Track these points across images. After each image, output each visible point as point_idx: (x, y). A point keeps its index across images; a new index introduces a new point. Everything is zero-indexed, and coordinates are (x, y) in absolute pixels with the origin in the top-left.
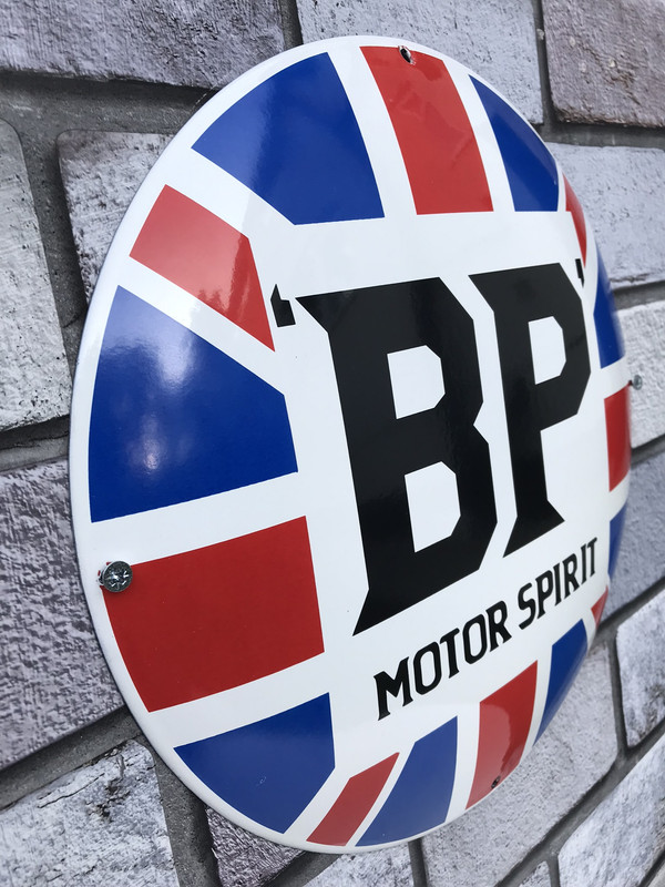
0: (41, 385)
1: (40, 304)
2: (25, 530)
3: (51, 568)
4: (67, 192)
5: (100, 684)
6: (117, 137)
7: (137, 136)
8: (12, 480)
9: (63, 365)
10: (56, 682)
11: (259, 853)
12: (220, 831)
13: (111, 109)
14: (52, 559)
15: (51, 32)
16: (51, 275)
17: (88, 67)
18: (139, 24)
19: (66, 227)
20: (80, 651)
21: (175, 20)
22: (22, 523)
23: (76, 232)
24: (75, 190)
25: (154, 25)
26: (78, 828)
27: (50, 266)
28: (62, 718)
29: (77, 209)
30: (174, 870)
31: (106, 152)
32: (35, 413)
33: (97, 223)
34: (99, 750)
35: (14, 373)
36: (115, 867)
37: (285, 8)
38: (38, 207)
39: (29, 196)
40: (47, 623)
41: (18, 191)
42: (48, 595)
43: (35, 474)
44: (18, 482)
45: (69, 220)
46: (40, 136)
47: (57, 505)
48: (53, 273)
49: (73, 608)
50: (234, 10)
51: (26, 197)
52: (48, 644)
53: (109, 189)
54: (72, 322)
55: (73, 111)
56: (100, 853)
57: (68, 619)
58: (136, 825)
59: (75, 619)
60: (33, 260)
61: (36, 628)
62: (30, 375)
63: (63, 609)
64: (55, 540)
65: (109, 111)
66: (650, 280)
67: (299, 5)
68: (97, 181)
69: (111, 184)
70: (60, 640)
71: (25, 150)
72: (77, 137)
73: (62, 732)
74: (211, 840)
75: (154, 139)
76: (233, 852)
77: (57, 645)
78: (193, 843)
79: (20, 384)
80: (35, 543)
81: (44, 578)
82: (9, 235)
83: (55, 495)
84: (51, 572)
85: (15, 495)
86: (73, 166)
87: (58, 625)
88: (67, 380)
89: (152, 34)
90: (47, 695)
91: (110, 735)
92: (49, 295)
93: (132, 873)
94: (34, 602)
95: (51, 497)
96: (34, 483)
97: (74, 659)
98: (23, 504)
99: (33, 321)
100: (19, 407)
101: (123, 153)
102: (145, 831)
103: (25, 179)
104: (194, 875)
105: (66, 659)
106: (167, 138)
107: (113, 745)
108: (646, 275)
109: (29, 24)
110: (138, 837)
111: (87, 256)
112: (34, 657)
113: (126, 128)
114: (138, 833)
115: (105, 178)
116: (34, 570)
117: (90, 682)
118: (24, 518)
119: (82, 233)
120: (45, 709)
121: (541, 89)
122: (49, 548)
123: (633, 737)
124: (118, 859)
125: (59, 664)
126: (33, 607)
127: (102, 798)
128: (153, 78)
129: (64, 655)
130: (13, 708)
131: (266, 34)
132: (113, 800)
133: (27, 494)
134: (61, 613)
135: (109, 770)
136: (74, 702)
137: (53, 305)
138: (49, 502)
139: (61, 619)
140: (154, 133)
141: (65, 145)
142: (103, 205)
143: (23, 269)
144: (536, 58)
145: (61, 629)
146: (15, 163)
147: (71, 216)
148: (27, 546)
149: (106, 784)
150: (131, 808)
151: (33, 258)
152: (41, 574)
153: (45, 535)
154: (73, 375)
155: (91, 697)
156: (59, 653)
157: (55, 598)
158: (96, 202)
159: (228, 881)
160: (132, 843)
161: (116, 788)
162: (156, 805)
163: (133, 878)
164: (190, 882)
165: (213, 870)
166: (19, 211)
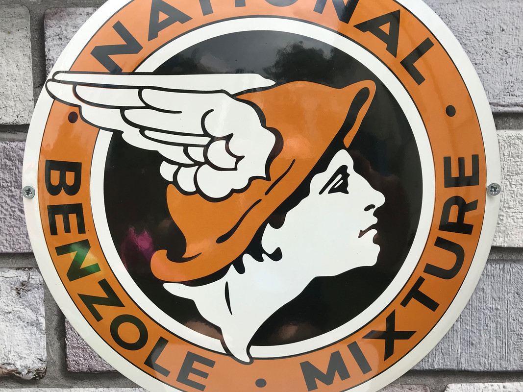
0: (22, 110)
1: (26, 78)
2: (6, 165)
3: (13, 183)
4: (45, 33)
5: (25, 238)
6: (72, 10)
7: (82, 9)
8: (4, 145)
9: (32, 103)
10: (7, 229)
12: (70, 332)
14: (14, 180)
16: (33, 67)
19: (43, 47)
20: (19, 221)
22: (5, 162)
23: (46, 50)
24: (49, 32)
26: (7, 292)
27: (33, 63)
28: (8, 245)
29: (48, 40)
30: (45, 335)
31: (67, 17)
32: (17, 120)
33: (56, 47)
34: (20, 265)
35: (12, 103)
36: (19, 318)
38: (32, 39)
39: (29, 35)
40: (8, 204)
41: (25, 33)
42: (11, 194)
43: (13, 144)
44: (6, 145)
46: (38, 11)
47: (20, 159)
48: (34, 65)
49: (19, 202)
51: (28, 35)
52: (7, 213)
53: (65, 32)
54: (38, 87)
56: (13, 307)
57: (17, 206)
58: (31, 305)
59: (20, 207)
60: (26, 60)
61: (3, 205)
62: (18, 105)
63: (15, 201)
64: (17, 173)
68: (59, 29)
69: (66, 30)
70: (12, 214)
71: (31, 17)
72: (54, 10)
73: (7, 251)
74: (65, 333)
75: (90, 10)
76: (75, 345)
77: (11, 215)
78: (56, 329)
79: (13, 108)
80: (9, 171)
81: (10, 186)
82: (19, 50)
83: (20, 155)
84: (13, 185)
85: (4, 150)
86: (49, 22)
87: (12, 207)
90: (3, 233)
91: (26, 262)
92: (31, 75)
94: (4, 194)
95: (18, 155)
96: (12, 148)
97: (16, 223)
98: (7, 155)
99: (22, 84)
100: (11, 117)
101: (74, 16)
102: (35, 311)
103: (29, 28)
104: (54, 344)
105: (13, 222)
107: (27, 266)
110: (31, 311)
111: (50, 60)
112: (1, 216)
113: (77, 6)
114: (32, 309)
115: (63, 27)
116: (7, 182)
117: (21, 235)
118: (6, 160)
119: (49, 50)
122: (14, 175)
124: (21, 315)
125: (10, 222)
126: (3, 196)
129: (13, 220)
132: (23, 289)
133: (9, 151)
134: (14, 203)
135: (23, 276)
136: (13, 241)
137: (32, 79)
138: (17, 157)
139: (14, 205)
140: (90, 7)
141: (48, 14)
142: (61, 39)
143: (22, 63)
145: (13, 209)
146: (27, 23)
147: (45, 43)
148: (6, 172)
149: (21, 281)
150: (29, 295)
151: (26, 59)
152: (9, 184)
153: (13, 169)
154: (35, 106)
155: (21, 242)
156: (11, 218)
157: (13, 196)
158: (58, 37)
159: (71, 358)
160: (28, 312)
161: (25, 285)
162: (42, 302)
163: (26, 327)
164: (51, 346)
165: (64, 347)
166: (24, 40)
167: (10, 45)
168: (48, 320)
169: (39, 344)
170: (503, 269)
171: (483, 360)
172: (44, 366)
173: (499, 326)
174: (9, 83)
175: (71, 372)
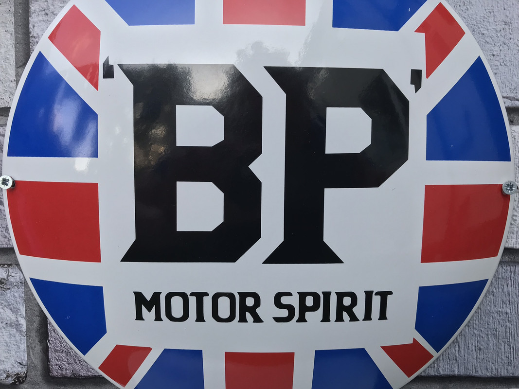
1: (8, 56)
4: (30, 8)
9: (14, 84)
16: (15, 44)
19: (28, 23)
23: (31, 26)
24: (34, 7)
27: (16, 40)
29: (33, 15)
30: (26, 338)
33: (42, 22)
38: (15, 14)
39: (12, 9)
41: (8, 7)
45: (28, 20)
48: (17, 43)
53: (51, 7)
54: (21, 66)
58: (10, 305)
60: (9, 37)
68: (46, 3)
69: (53, 5)
76: (58, 349)
78: (38, 331)
91: (5, 258)
92: (13, 53)
99: (3, 63)
102: (15, 311)
103: (12, 2)
104: (35, 347)
107: (5, 263)
110: (10, 311)
111: (34, 37)
114: (11, 309)
119: (34, 27)
132: (2, 287)
135: (1, 273)
137: (14, 57)
142: (47, 14)
143: (4, 40)
147: (30, 18)
150: (9, 296)
158: (44, 12)
159: (53, 362)
160: (7, 312)
161: (3, 283)
162: (22, 302)
163: (4, 328)
164: (32, 349)
165: (46, 351)
166: (7, 15)
168: (29, 321)
169: (19, 347)
170: (514, 272)
171: (491, 366)
172: (24, 370)
173: (508, 330)
175: (53, 377)
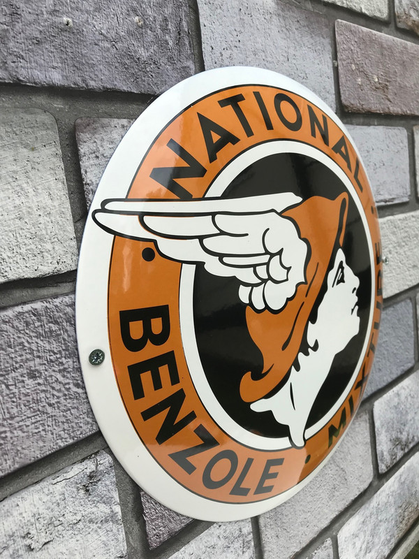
0: (62, 253)
1: (63, 210)
2: (51, 331)
3: (63, 353)
4: (79, 150)
5: (86, 418)
6: (105, 121)
7: (116, 120)
8: (45, 304)
9: (74, 243)
10: (64, 416)
11: (168, 519)
12: (147, 505)
13: (103, 106)
14: (64, 348)
15: (74, 66)
16: (69, 194)
17: (92, 84)
18: (119, 61)
19: (80, 169)
20: (77, 399)
21: (138, 59)
22: (50, 328)
23: (83, 172)
24: (83, 149)
25: (127, 62)
26: (73, 497)
27: (69, 189)
28: (66, 436)
29: (84, 159)
30: (123, 525)
31: (100, 129)
32: (58, 268)
33: (94, 167)
34: (85, 454)
35: (49, 246)
36: (91, 521)
37: (196, 51)
38: (64, 158)
39: (60, 152)
40: (60, 383)
41: (54, 149)
42: (61, 368)
43: (57, 301)
44: (48, 305)
45: (79, 165)
46: (67, 120)
47: (68, 318)
48: (71, 193)
49: (74, 375)
50: (169, 53)
51: (58, 152)
52: (60, 394)
53: (101, 149)
54: (79, 220)
55: (83, 107)
56: (83, 513)
57: (71, 381)
58: (103, 498)
59: (75, 381)
60: (61, 186)
61: (54, 385)
62: (57, 248)
63: (69, 375)
64: (66, 338)
65: (103, 107)
66: (396, 202)
67: (203, 50)
68: (95, 144)
69: (102, 146)
70: (66, 393)
71: (59, 128)
72: (86, 121)
73: (66, 443)
74: (143, 510)
75: (124, 122)
76: (154, 517)
77: (65, 395)
78: (133, 510)
79: (52, 252)
80: (56, 338)
81: (60, 358)
82: (48, 173)
83: (67, 313)
84: (63, 355)
85: (46, 312)
86: (83, 136)
87: (66, 384)
88: (76, 251)
89: (126, 66)
90: (59, 422)
91: (91, 447)
92: (68, 205)
93: (100, 525)
94: (54, 371)
95: (65, 314)
96: (56, 306)
97: (73, 403)
98: (51, 317)
99: (59, 219)
100: (50, 265)
101: (108, 129)
102: (107, 502)
103: (58, 143)
104: (133, 529)
105: (69, 403)
106: (132, 122)
107: (92, 452)
108: (393, 199)
109: (63, 61)
110: (104, 505)
111: (88, 184)
112: (53, 401)
113: (111, 116)
114: (104, 502)
115: (99, 142)
116: (55, 353)
117: (81, 416)
118: (51, 325)
119: (86, 172)
120: (58, 430)
121: (335, 94)
122: (63, 342)
123: (383, 468)
124: (93, 516)
125: (65, 405)
126: (53, 374)
127: (85, 481)
128: (126, 89)
129: (68, 401)
130: (41, 428)
131: (185, 65)
132: (91, 483)
133: (53, 312)
134: (67, 378)
135: (89, 466)
136: (73, 427)
137: (70, 210)
138: (64, 316)
139: (67, 381)
140: (125, 118)
141: (79, 125)
142: (97, 157)
143: (55, 191)
144: (333, 77)
145: (67, 386)
146: (54, 135)
147: (80, 162)
148: (52, 340)
149: (88, 474)
150: (100, 488)
151: (60, 185)
152: (58, 356)
153: (61, 334)
154: (79, 248)
155: (82, 425)
156: (66, 399)
157: (65, 369)
158: (94, 155)
159: (151, 534)
160: (100, 508)
161: (93, 476)
162: (114, 487)
163: (100, 528)
164: (131, 533)
165: (143, 527)
166: (55, 160)
167: (37, 166)
168: (123, 504)
169: (117, 539)
174: (41, 220)
175: (153, 550)
